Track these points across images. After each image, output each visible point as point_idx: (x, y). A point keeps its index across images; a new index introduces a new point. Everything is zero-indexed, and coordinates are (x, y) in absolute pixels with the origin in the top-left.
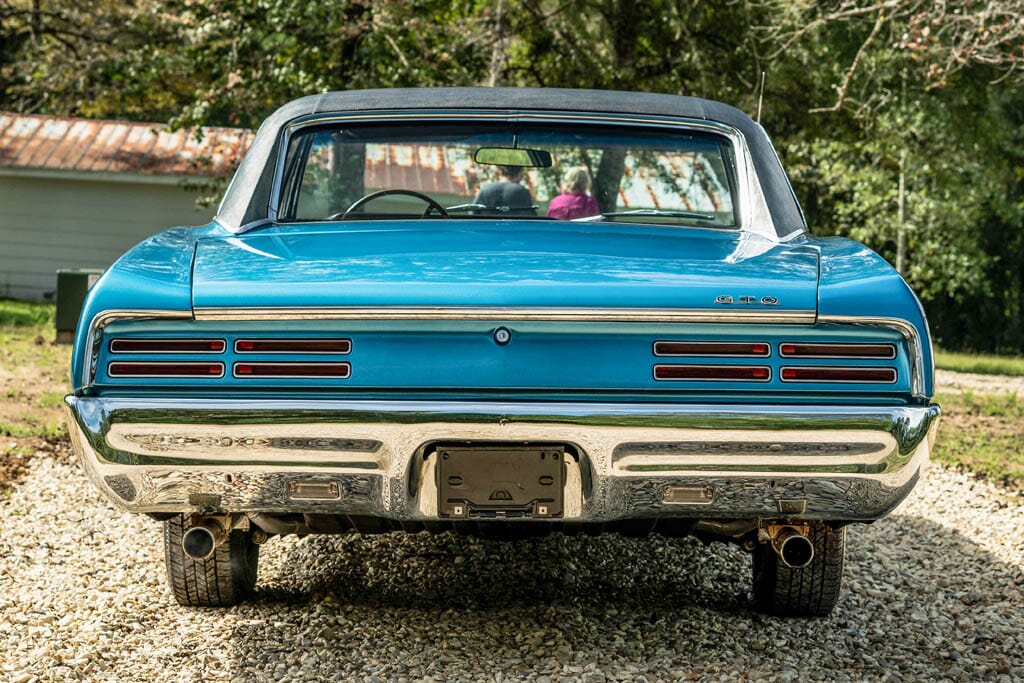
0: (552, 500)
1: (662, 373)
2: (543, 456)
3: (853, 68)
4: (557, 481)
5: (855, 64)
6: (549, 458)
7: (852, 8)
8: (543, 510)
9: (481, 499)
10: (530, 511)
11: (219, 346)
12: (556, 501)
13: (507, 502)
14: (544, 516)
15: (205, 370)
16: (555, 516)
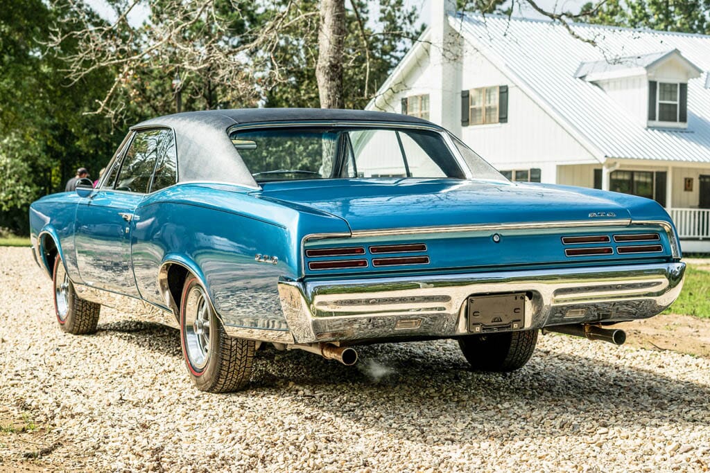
0: (520, 321)
1: (569, 253)
2: (516, 298)
3: (111, 91)
4: (521, 311)
5: (112, 89)
6: (519, 299)
7: (114, 60)
8: (515, 326)
9: (488, 322)
10: (510, 327)
11: (362, 251)
12: (521, 320)
13: (500, 323)
14: (516, 329)
15: (356, 264)
16: (521, 328)
